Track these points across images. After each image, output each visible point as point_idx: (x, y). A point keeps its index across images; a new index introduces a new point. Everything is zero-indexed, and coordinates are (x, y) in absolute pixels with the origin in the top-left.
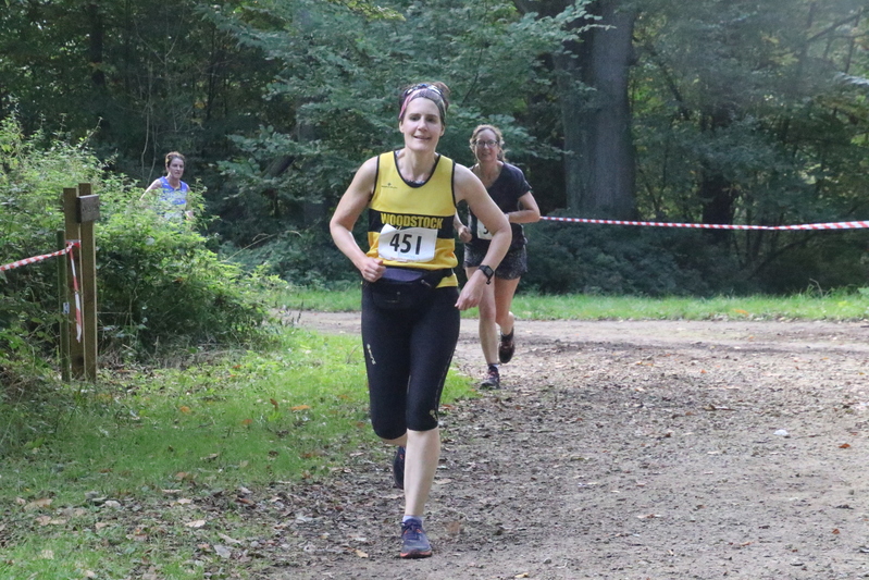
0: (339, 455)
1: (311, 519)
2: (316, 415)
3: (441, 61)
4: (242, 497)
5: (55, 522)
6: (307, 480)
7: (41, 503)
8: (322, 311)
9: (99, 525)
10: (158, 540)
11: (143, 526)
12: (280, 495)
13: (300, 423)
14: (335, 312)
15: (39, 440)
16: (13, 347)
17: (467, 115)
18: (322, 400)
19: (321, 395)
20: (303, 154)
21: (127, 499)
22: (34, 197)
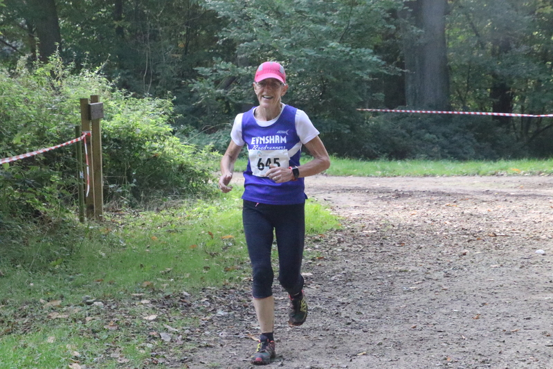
1: (226, 313)
2: (237, 242)
3: (326, 14)
4: (183, 298)
5: (60, 317)
6: (226, 286)
7: (55, 303)
9: (88, 319)
10: (123, 329)
11: (116, 319)
12: (207, 297)
13: (225, 248)
15: (60, 260)
16: (47, 200)
17: (343, 49)
20: (241, 73)
21: (109, 301)
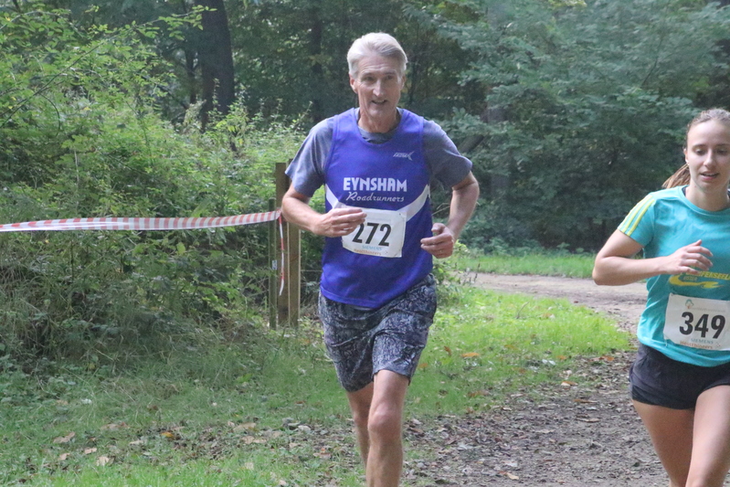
0: (501, 395)
1: (471, 448)
2: (483, 361)
3: (623, 48)
4: (413, 427)
5: (257, 441)
6: (470, 415)
7: (247, 426)
8: (502, 274)
9: (292, 445)
10: (339, 459)
11: (328, 447)
12: (445, 426)
13: (469, 368)
14: (514, 275)
15: (248, 375)
16: (230, 297)
17: (647, 97)
18: (491, 349)
19: (490, 345)
20: (491, 134)
21: (317, 425)
22: (253, 172)
